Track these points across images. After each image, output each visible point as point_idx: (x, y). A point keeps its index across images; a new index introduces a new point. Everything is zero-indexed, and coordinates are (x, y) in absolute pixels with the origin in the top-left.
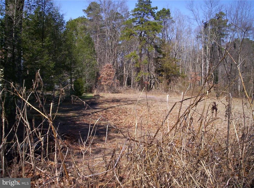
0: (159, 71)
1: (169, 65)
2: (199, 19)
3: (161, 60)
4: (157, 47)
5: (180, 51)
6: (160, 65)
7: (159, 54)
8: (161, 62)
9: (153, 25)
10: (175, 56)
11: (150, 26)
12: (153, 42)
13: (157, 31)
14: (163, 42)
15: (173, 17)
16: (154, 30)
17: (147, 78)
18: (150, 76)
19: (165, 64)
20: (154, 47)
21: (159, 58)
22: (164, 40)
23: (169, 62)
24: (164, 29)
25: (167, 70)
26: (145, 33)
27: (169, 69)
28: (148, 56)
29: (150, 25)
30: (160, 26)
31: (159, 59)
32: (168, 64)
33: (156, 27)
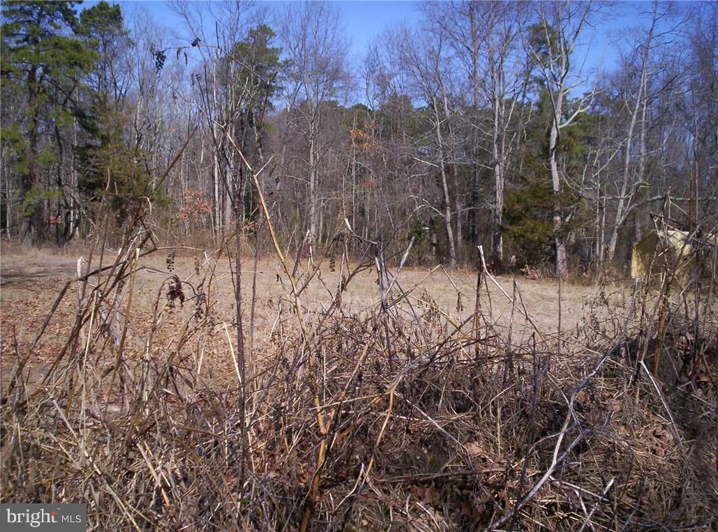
0: (92, 187)
1: (120, 169)
3: (98, 153)
4: (84, 116)
5: (151, 127)
6: (94, 167)
7: (91, 135)
8: (97, 160)
9: (69, 50)
10: (138, 143)
11: (61, 51)
12: (70, 99)
13: (81, 67)
14: (100, 102)
15: (130, 31)
16: (74, 63)
17: (54, 206)
18: (65, 201)
19: (108, 164)
20: (73, 115)
21: (89, 146)
22: (105, 97)
23: (120, 160)
24: (105, 63)
26: (46, 71)
27: (121, 180)
28: (56, 141)
29: (61, 48)
30: (92, 54)
31: (90, 150)
32: (116, 167)
33: (79, 56)
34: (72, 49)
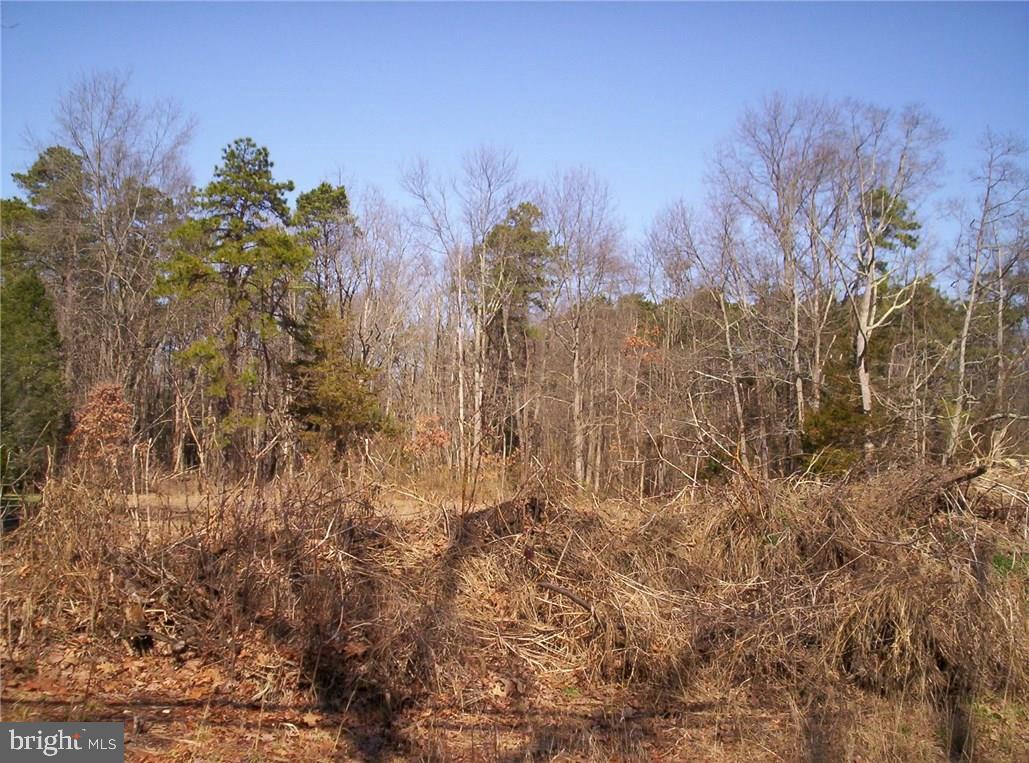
0: (303, 412)
1: (338, 390)
3: (310, 370)
4: (295, 326)
5: (380, 337)
6: (306, 388)
7: (304, 348)
8: (310, 379)
9: (276, 246)
10: (364, 358)
11: (267, 249)
13: (292, 266)
14: (318, 306)
15: (357, 218)
16: (281, 262)
19: (322, 384)
20: (281, 324)
21: (301, 362)
22: (325, 300)
23: (338, 379)
24: (325, 257)
25: (332, 409)
26: (250, 271)
27: (338, 404)
28: (263, 356)
29: (267, 245)
30: (302, 251)
31: (302, 366)
32: (333, 387)
33: (288, 254)
34: (280, 246)
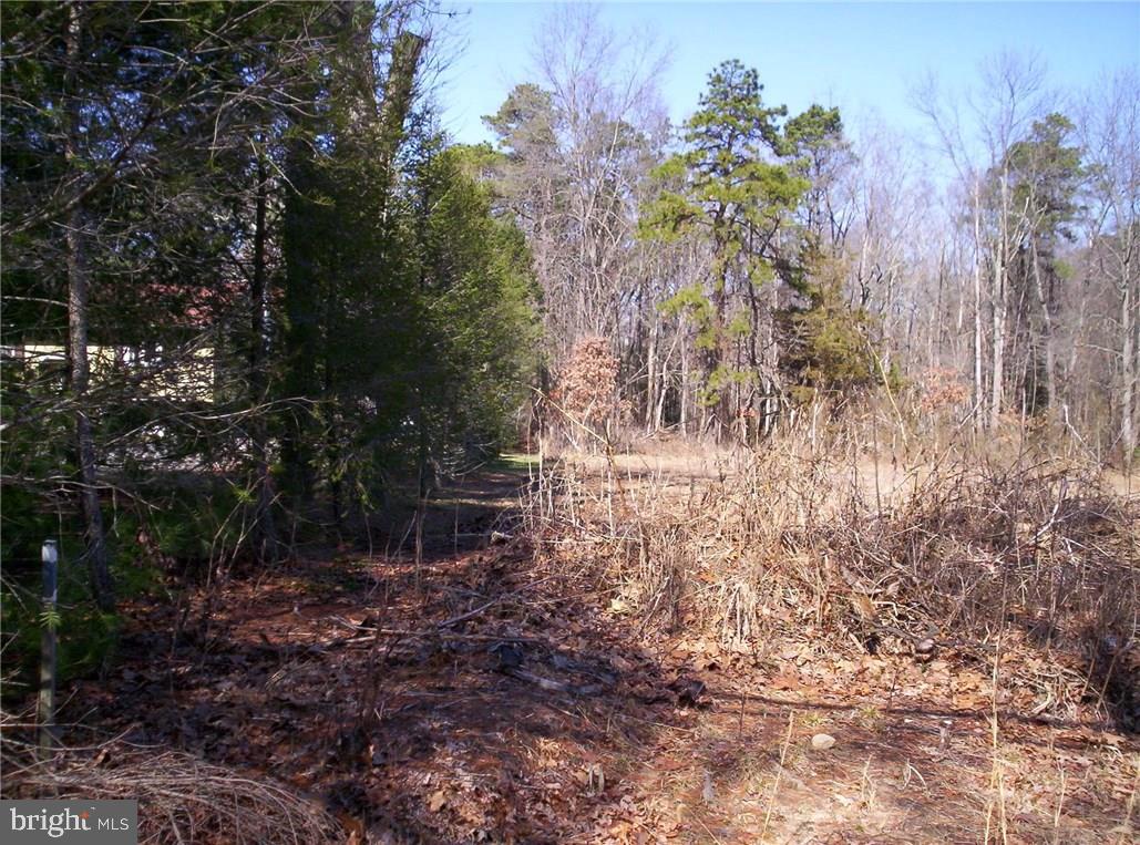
0: (798, 365)
1: (837, 341)
2: (962, 149)
3: (806, 318)
4: (788, 268)
5: (882, 278)
6: (800, 337)
7: (796, 293)
8: (806, 328)
9: (769, 180)
10: (864, 302)
11: (759, 183)
12: (770, 246)
13: (786, 202)
14: (811, 246)
15: (853, 143)
16: (776, 198)
17: (745, 394)
18: (761, 385)
19: (820, 334)
20: (773, 267)
21: (794, 309)
22: (818, 238)
23: (837, 328)
24: (818, 190)
25: (831, 361)
26: (739, 209)
27: (837, 356)
28: (750, 303)
29: (758, 179)
30: (800, 183)
31: (796, 314)
32: (832, 337)
33: (782, 188)
34: (773, 179)
